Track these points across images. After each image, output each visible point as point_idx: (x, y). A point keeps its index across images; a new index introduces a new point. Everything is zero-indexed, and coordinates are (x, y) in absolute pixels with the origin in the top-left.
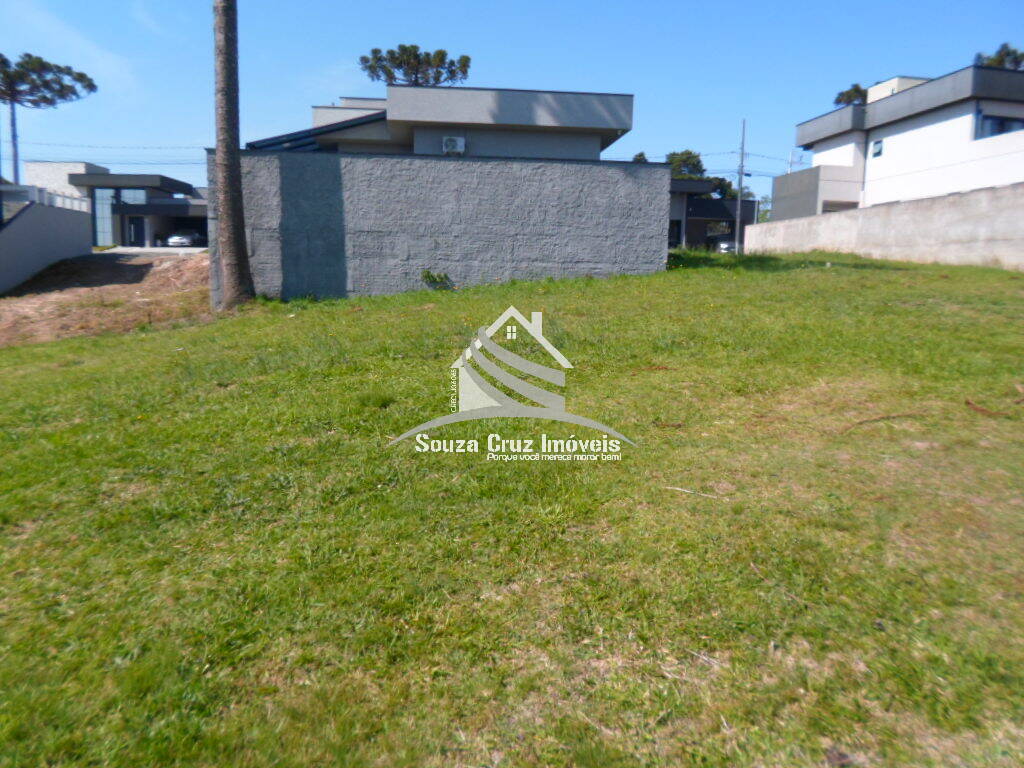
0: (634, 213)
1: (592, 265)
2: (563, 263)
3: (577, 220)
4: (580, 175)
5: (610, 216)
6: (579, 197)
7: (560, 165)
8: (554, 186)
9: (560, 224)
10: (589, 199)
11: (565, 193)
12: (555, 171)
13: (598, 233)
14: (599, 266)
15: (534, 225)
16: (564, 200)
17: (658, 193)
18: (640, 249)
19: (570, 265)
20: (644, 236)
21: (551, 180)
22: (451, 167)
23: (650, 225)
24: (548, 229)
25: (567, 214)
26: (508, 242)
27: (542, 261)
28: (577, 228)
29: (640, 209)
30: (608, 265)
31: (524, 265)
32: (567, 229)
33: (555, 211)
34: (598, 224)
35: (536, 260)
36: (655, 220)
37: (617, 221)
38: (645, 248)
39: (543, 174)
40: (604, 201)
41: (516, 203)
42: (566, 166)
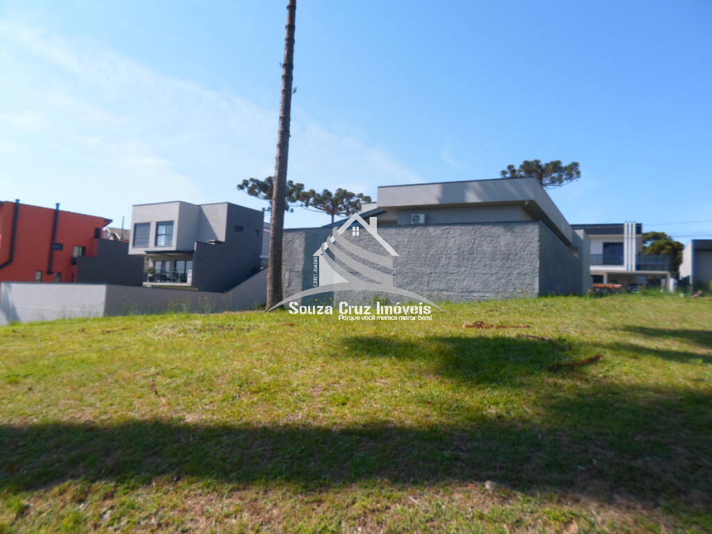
0: (511, 257)
1: (481, 294)
2: (462, 292)
3: (471, 262)
4: (473, 232)
5: (494, 259)
6: (472, 248)
7: (459, 227)
8: (455, 241)
9: (459, 266)
10: (479, 249)
11: (463, 246)
12: (456, 231)
13: (485, 272)
14: (487, 295)
15: (443, 267)
16: (462, 249)
17: (530, 242)
18: (516, 283)
19: (466, 294)
20: (519, 274)
21: (453, 237)
22: (392, 232)
23: (524, 265)
24: (451, 269)
25: (464, 259)
26: (426, 279)
27: (447, 291)
28: (471, 268)
29: (516, 254)
30: (493, 294)
31: (436, 293)
32: (464, 269)
33: (456, 257)
34: (485, 265)
35: (443, 290)
36: (528, 262)
37: (499, 263)
38: (521, 282)
39: (449, 233)
40: (490, 249)
41: (431, 253)
42: (463, 227)
